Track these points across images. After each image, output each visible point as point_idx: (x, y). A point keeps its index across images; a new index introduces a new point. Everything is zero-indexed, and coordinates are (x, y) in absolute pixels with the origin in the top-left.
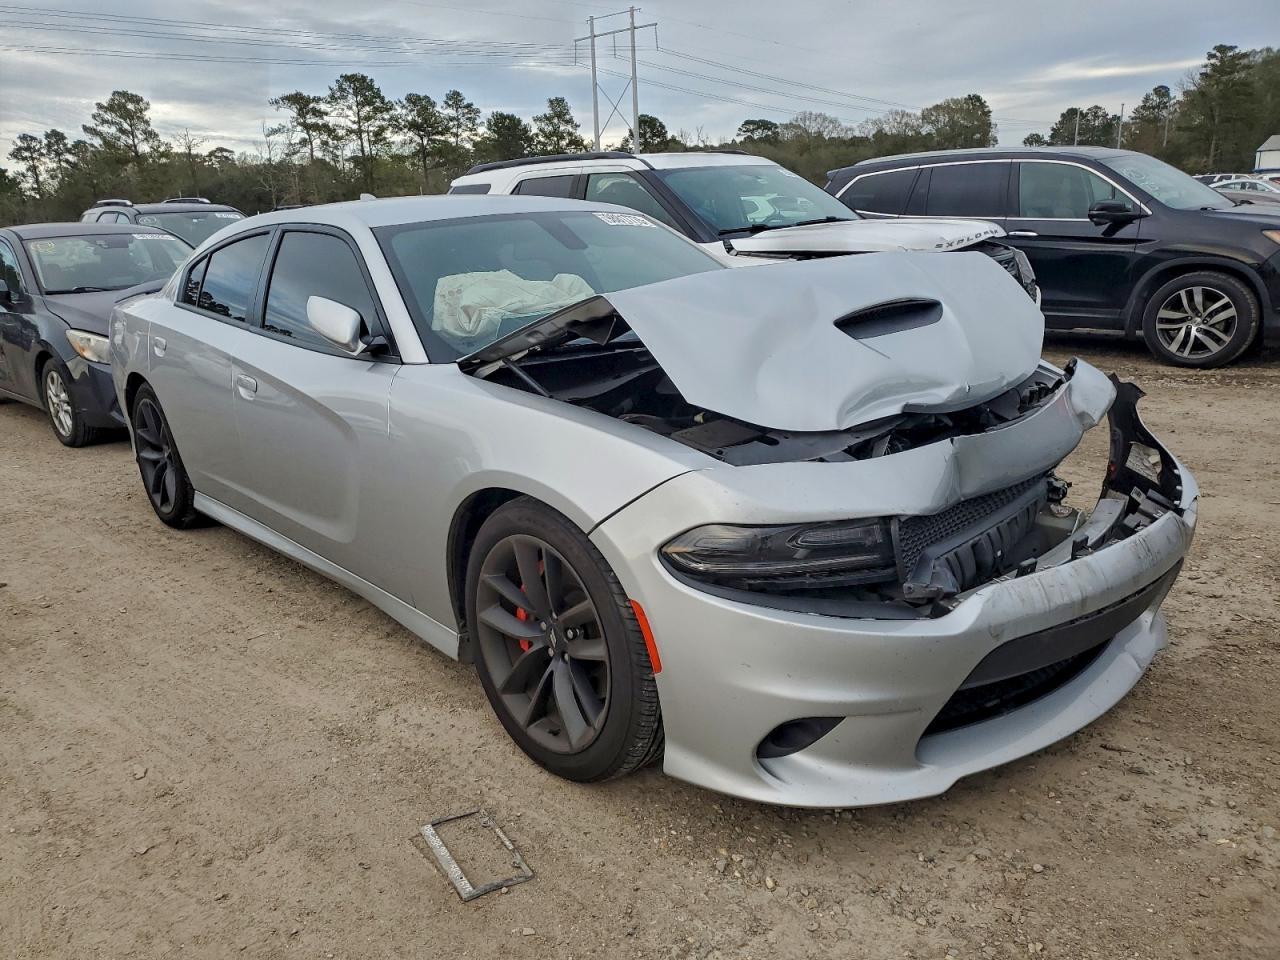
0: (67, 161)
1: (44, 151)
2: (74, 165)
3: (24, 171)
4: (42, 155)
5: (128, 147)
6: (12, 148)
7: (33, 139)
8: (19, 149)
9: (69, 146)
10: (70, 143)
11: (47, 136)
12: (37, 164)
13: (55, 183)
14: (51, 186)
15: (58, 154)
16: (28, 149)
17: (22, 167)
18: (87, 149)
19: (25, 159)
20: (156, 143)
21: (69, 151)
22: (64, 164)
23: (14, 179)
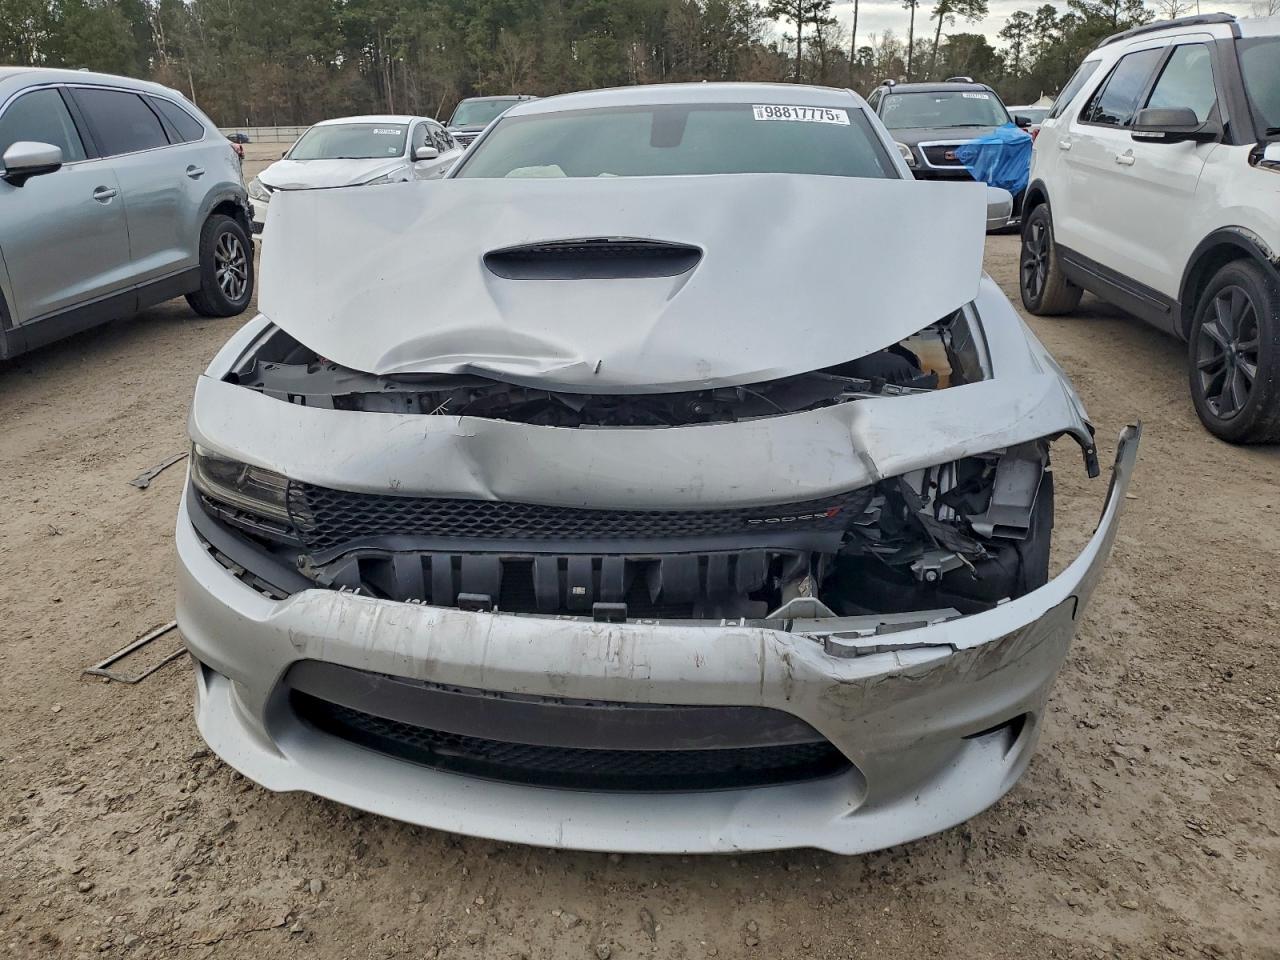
0: (1050, 36)
1: (1032, 27)
2: (1056, 40)
3: (1008, 48)
4: (1030, 31)
5: (1108, 17)
6: (1004, 25)
7: (1026, 15)
8: (1011, 27)
9: (1057, 21)
10: (1058, 17)
11: (1040, 12)
12: (1021, 41)
13: (1033, 59)
14: (1028, 60)
15: (1044, 29)
16: (1018, 26)
17: (1007, 44)
18: (1074, 23)
19: (1012, 36)
20: (1138, 11)
21: (1055, 26)
22: (1046, 40)
23: (1000, 57)
